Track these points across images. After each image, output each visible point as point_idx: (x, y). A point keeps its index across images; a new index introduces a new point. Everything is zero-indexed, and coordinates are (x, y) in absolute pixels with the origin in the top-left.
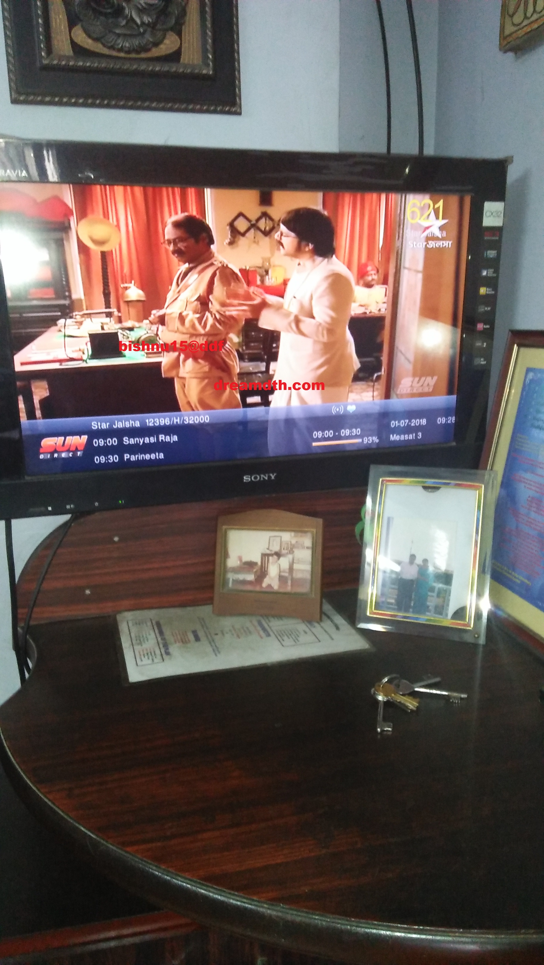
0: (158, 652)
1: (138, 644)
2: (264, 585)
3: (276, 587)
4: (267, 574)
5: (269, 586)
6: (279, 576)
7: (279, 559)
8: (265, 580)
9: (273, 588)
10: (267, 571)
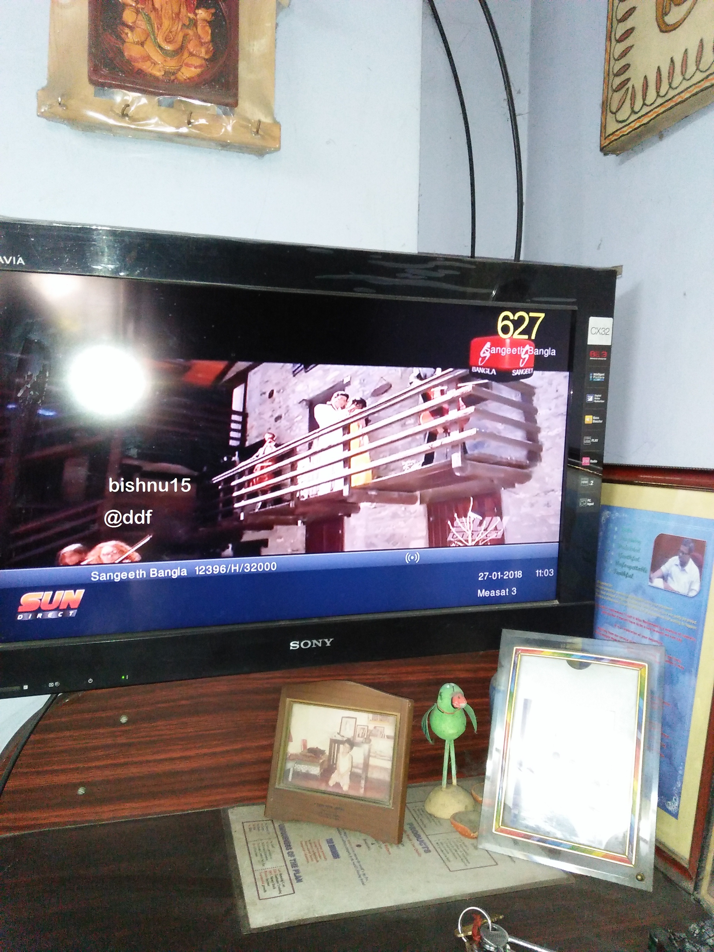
2: (331, 783)
3: (345, 788)
4: (335, 769)
5: (338, 785)
6: (351, 772)
7: (352, 748)
8: (332, 776)
9: (342, 788)
10: (336, 764)
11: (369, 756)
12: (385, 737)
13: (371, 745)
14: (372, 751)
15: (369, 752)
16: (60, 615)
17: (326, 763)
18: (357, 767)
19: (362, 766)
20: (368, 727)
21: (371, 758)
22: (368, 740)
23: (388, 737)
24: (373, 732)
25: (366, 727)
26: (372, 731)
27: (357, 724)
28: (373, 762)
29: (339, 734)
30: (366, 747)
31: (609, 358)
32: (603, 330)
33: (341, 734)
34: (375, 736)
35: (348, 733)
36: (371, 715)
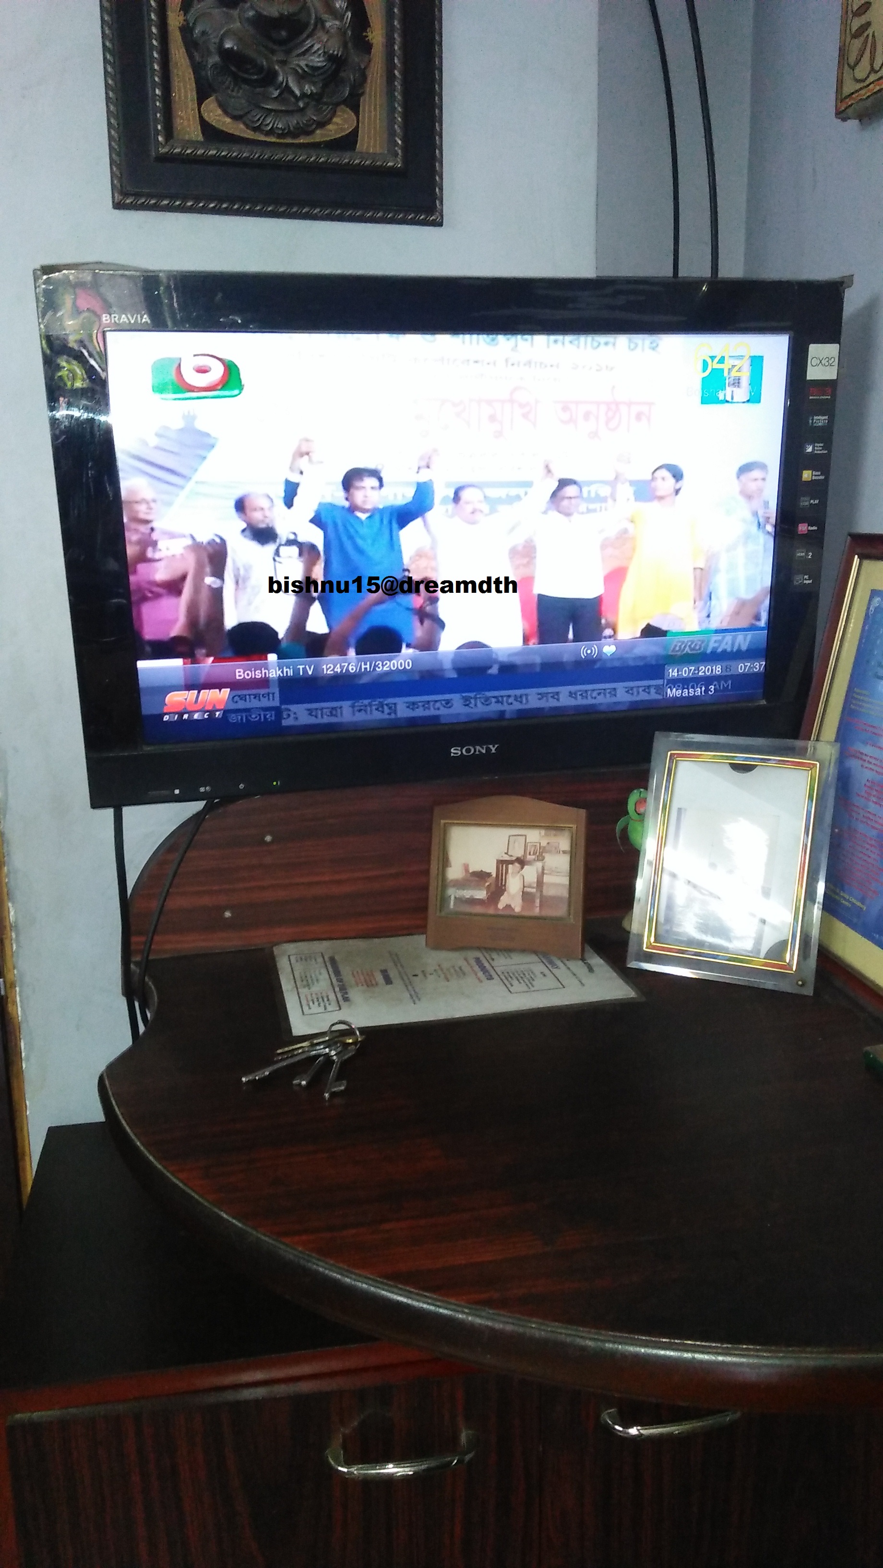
0: (332, 997)
1: (304, 987)
2: (501, 906)
3: (517, 908)
4: (505, 890)
5: (508, 907)
6: (523, 892)
7: (522, 868)
8: (502, 898)
9: (513, 910)
10: (505, 885)
11: (543, 873)
12: (561, 852)
13: (545, 863)
14: (545, 868)
15: (543, 869)
16: (206, 716)
17: (493, 886)
18: (530, 887)
19: (535, 885)
20: (540, 843)
21: (545, 876)
22: (541, 858)
23: (564, 852)
24: (547, 848)
25: (538, 844)
26: (544, 847)
27: (527, 841)
28: (546, 879)
29: (506, 853)
30: (539, 865)
31: (834, 395)
32: (827, 359)
33: (509, 853)
34: (550, 852)
35: (518, 852)
36: (543, 832)
